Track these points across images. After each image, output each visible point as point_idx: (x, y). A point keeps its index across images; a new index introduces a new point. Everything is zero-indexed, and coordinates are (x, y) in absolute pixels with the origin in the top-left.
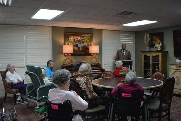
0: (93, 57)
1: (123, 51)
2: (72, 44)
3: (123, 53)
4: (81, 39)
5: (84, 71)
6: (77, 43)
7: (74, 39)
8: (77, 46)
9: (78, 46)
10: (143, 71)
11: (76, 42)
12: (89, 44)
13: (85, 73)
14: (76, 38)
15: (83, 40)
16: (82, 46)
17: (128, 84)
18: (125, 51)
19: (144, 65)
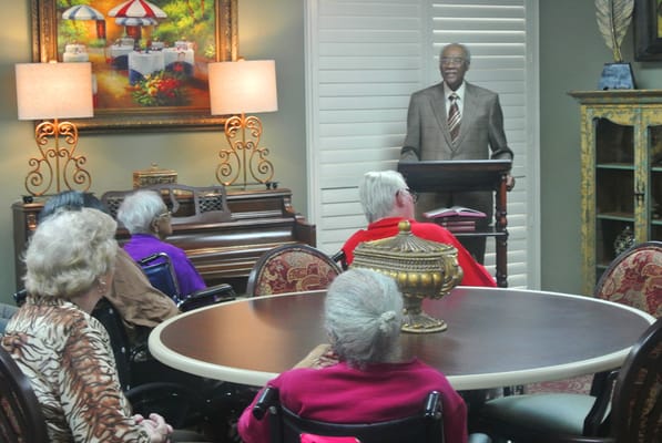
0: (237, 139)
1: (449, 93)
2: (85, 55)
3: (448, 105)
4: (150, 14)
5: (58, 268)
6: (124, 48)
7: (100, 16)
8: (120, 64)
9: (133, 64)
10: (588, 230)
11: (113, 41)
12: (210, 51)
13: (62, 278)
14: (115, 11)
15: (161, 20)
16: (161, 65)
17: (349, 368)
18: (460, 92)
19: (592, 190)
